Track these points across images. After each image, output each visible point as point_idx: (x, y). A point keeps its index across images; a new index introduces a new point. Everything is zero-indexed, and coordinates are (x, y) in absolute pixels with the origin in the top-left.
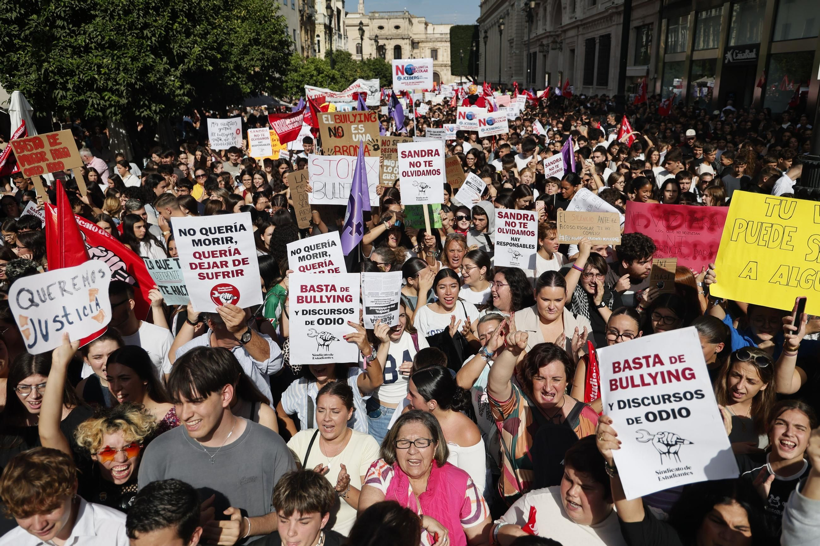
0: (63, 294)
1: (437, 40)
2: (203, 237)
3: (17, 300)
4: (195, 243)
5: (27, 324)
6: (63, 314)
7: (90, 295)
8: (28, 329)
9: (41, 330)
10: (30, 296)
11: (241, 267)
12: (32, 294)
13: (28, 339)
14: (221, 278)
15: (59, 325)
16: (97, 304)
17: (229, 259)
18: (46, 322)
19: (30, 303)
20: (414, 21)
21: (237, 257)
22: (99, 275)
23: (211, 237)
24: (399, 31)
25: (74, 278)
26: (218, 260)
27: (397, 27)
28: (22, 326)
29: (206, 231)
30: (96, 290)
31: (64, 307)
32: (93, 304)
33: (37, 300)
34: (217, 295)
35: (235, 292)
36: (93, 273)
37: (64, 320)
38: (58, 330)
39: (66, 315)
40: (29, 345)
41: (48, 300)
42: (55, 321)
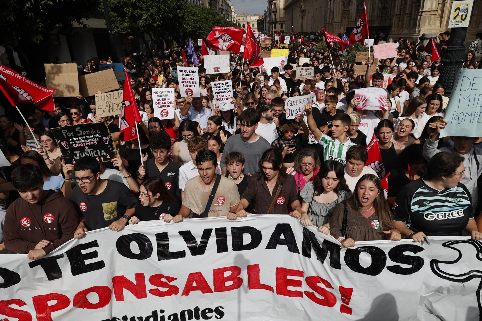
0: (300, 103)
1: (254, 22)
2: (185, 73)
4: (183, 75)
5: (288, 111)
9: (291, 113)
11: (194, 84)
12: (292, 102)
14: (188, 86)
17: (191, 81)
18: (293, 111)
19: (290, 105)
20: (248, 16)
21: (193, 81)
23: (187, 73)
24: (244, 20)
26: (188, 81)
27: (243, 19)
29: (186, 71)
33: (293, 104)
34: (187, 92)
35: (192, 92)
38: (296, 114)
39: (299, 110)
41: (296, 104)
42: (296, 111)
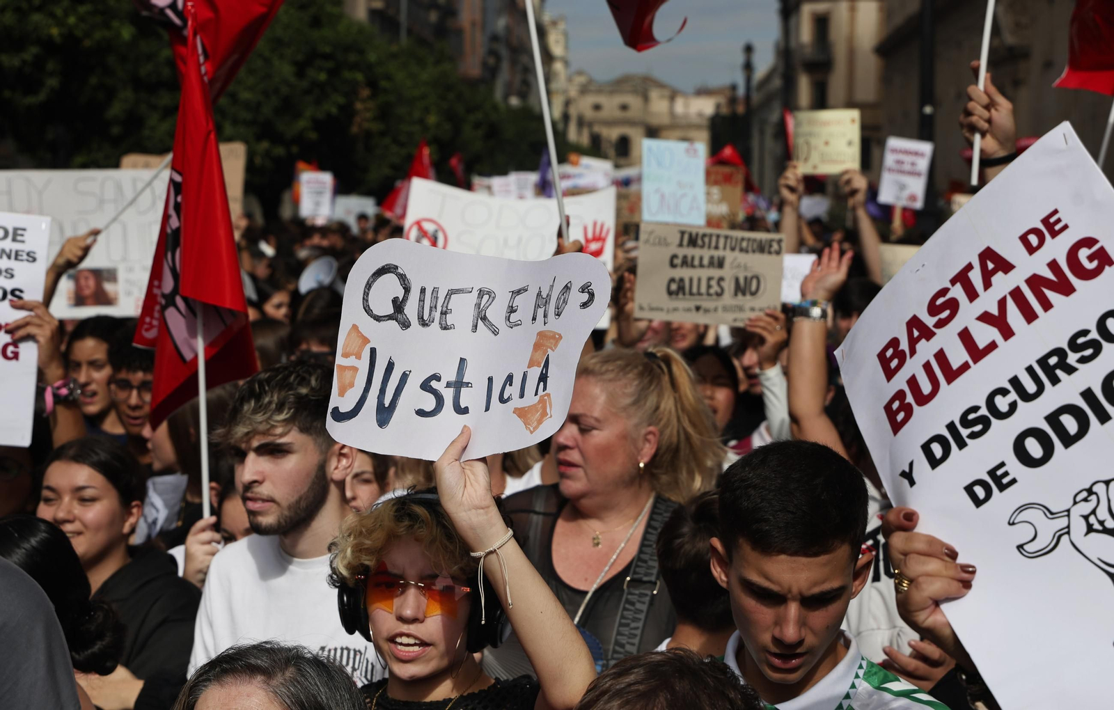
0: (475, 327)
3: (369, 286)
5: (359, 357)
6: (453, 378)
7: (537, 346)
8: (355, 369)
9: (383, 391)
10: (400, 293)
12: (407, 290)
13: (342, 394)
15: (429, 403)
16: (543, 378)
18: (404, 377)
19: (391, 311)
22: (577, 297)
25: (519, 292)
27: (624, 107)
28: (346, 355)
30: (556, 338)
31: (462, 361)
32: (535, 373)
33: (411, 310)
36: (567, 288)
37: (448, 395)
38: (421, 413)
39: (458, 384)
40: (336, 409)
41: (435, 326)
42: (426, 386)
